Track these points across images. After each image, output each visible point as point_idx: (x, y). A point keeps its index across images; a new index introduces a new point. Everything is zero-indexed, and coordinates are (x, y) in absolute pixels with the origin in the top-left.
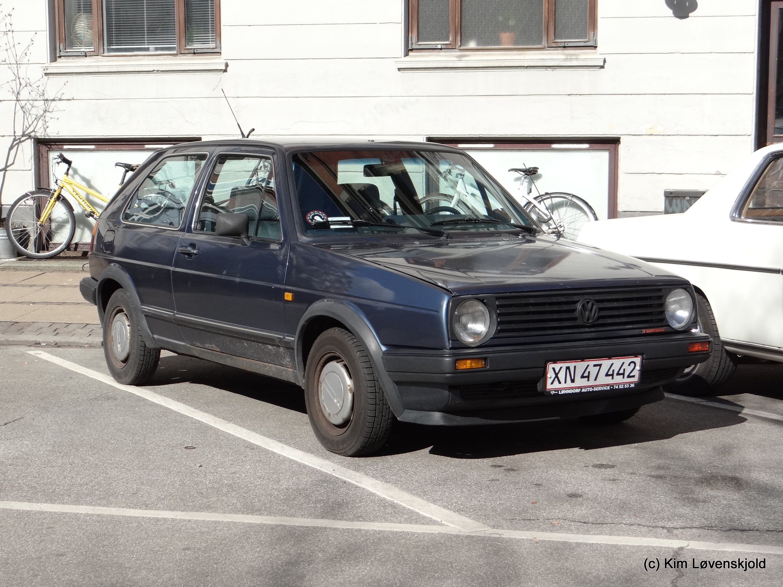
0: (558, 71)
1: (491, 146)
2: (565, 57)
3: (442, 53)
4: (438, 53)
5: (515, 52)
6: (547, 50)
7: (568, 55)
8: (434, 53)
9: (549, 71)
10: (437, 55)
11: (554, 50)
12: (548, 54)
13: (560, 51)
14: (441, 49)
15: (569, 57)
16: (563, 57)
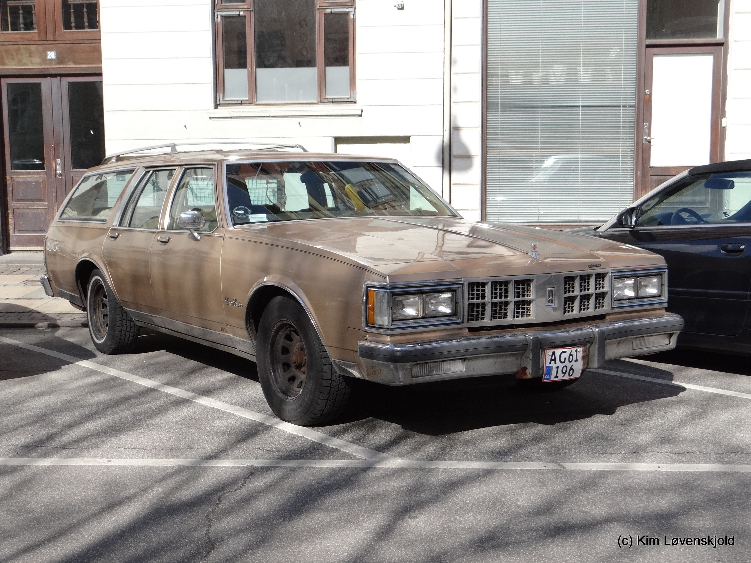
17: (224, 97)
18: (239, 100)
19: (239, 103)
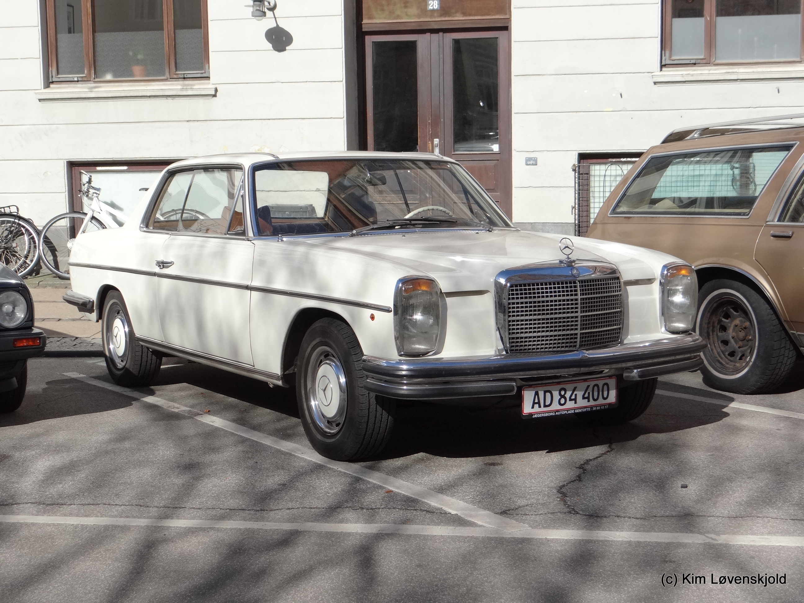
0: (177, 100)
1: (125, 168)
2: (181, 88)
3: (79, 85)
4: (76, 85)
5: (142, 83)
6: (169, 81)
7: (185, 85)
8: (72, 85)
9: (170, 100)
10: (74, 87)
11: (175, 81)
12: (170, 84)
13: (181, 82)
14: (78, 81)
15: (185, 88)
16: (179, 87)
17: (670, 56)
18: (693, 59)
19: (692, 62)
